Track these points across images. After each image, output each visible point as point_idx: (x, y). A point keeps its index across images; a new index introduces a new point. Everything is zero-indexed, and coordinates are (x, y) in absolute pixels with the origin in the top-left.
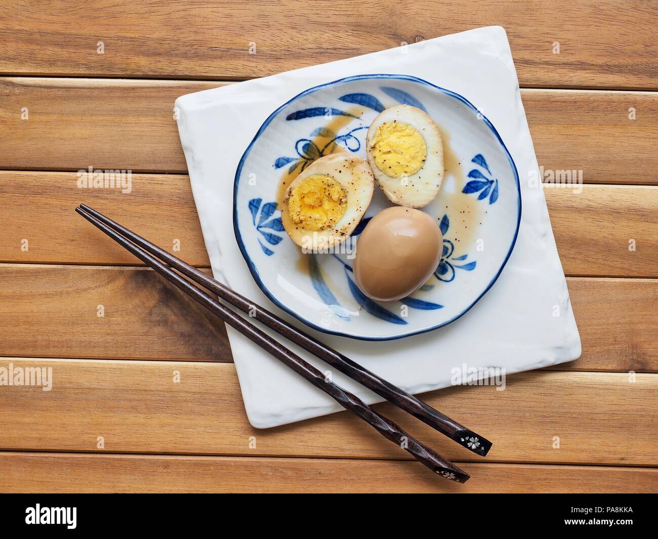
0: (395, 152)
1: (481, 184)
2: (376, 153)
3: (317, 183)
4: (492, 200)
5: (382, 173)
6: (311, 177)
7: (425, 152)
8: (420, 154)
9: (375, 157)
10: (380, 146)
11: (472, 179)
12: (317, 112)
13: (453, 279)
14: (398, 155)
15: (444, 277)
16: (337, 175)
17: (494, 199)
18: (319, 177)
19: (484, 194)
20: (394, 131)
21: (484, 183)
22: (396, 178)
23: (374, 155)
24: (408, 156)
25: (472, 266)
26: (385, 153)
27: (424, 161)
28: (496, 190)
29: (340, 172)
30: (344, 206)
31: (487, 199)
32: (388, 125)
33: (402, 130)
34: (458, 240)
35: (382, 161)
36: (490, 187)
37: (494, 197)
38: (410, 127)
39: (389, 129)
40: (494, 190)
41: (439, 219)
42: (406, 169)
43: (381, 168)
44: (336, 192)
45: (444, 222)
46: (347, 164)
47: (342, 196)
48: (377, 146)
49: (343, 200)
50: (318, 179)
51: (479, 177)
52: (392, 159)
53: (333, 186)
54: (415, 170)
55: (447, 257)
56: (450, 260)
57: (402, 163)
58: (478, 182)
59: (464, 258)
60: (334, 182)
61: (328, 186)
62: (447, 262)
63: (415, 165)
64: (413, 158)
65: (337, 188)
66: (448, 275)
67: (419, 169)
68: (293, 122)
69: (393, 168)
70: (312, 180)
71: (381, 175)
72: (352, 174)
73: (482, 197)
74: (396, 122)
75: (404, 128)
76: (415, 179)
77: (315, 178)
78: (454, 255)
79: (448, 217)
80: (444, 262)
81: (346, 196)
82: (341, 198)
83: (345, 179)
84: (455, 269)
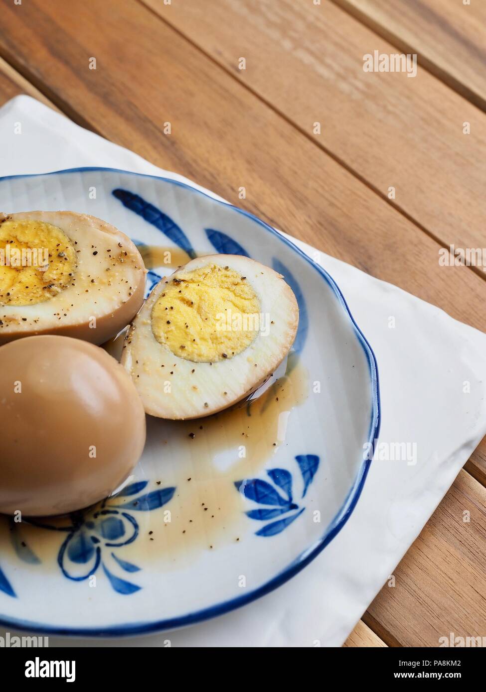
0: (199, 311)
1: (276, 497)
2: (173, 291)
3: (49, 242)
4: (265, 532)
5: (149, 322)
6: (50, 227)
7: (241, 349)
8: (230, 344)
9: (164, 295)
10: (187, 287)
11: (269, 480)
12: (161, 222)
13: (78, 579)
14: (198, 316)
15: (68, 564)
16: (86, 252)
17: (269, 532)
18: (61, 236)
19: (264, 514)
20: (228, 288)
21: (280, 501)
22: (160, 343)
23: (167, 291)
24: (207, 331)
25: (128, 588)
26: (183, 300)
27: (224, 356)
28: (285, 523)
29: (95, 253)
30: (48, 295)
31: (260, 524)
32: (228, 273)
33: (240, 296)
34: (151, 536)
35: (169, 306)
36: (282, 512)
37: (275, 529)
38: (255, 302)
39: (225, 279)
40: (284, 520)
41: (159, 483)
42: (188, 344)
43: (155, 314)
44: (59, 272)
45: (161, 494)
46: (115, 252)
47: (61, 281)
48: (183, 284)
49: (54, 288)
50: (57, 238)
51: (282, 487)
52: (182, 314)
53: (64, 261)
54: (200, 355)
55: (108, 545)
56: (106, 553)
57: (191, 330)
58: (274, 491)
59: (130, 568)
60: (71, 258)
61: (59, 256)
62: (99, 550)
63: (207, 350)
64: (215, 339)
65: (66, 268)
66: (77, 569)
67: (204, 359)
68: (117, 204)
69: (172, 327)
70: (49, 231)
71: (144, 324)
72: (108, 270)
73: (256, 515)
74: (245, 281)
75: (246, 296)
76: (183, 368)
77: (55, 233)
78: (121, 552)
79: (176, 494)
80: (96, 546)
81: (64, 287)
82: (56, 282)
83: (90, 266)
84: (100, 570)
